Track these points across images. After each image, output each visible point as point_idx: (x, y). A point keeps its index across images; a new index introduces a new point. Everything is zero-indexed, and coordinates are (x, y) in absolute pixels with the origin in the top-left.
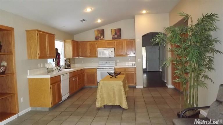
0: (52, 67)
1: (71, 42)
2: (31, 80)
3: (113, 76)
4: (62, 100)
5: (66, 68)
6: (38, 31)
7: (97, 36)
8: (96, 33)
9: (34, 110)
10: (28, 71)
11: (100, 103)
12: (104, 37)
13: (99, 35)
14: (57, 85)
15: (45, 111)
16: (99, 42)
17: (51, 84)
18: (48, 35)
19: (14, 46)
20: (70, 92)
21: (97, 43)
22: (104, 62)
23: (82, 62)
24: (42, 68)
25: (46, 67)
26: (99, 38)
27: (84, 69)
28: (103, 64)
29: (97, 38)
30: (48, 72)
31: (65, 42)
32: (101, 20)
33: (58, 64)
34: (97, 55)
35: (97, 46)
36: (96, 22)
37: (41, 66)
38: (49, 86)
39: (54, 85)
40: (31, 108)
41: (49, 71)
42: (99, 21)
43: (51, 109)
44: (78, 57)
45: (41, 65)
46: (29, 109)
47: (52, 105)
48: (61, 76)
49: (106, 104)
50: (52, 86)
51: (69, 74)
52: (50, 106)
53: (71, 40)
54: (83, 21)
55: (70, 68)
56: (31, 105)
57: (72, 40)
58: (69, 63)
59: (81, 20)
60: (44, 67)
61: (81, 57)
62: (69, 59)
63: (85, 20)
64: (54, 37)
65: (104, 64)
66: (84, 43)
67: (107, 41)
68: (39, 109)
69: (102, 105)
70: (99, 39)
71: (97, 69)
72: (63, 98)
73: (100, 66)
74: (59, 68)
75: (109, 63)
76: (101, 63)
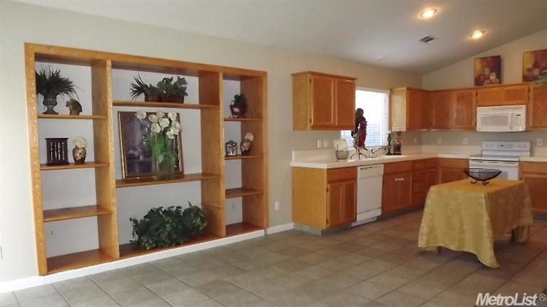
0: (347, 148)
1: (405, 93)
2: (296, 170)
3: (478, 179)
4: (358, 220)
5: (389, 154)
6: (313, 73)
7: (480, 75)
8: (478, 66)
9: (298, 229)
10: (293, 153)
11: (425, 238)
12: (499, 76)
13: (487, 71)
14: (344, 187)
15: (315, 235)
16: (485, 90)
17: (329, 182)
18: (336, 80)
19: (266, 105)
20: (383, 208)
21: (477, 94)
22: (496, 144)
23: (440, 141)
24: (326, 148)
25: (335, 148)
26: (485, 79)
27: (437, 158)
28: (492, 148)
29: (479, 81)
30: (339, 159)
31: (392, 93)
32: (483, 32)
33: (360, 142)
34: (476, 124)
35: (477, 102)
36: (470, 38)
37: (322, 145)
38: (325, 185)
39: (336, 184)
40: (294, 225)
41: (341, 156)
42: (477, 35)
43: (326, 233)
44: (428, 128)
45: (322, 142)
46: (290, 226)
47: (328, 226)
48: (359, 168)
49: (441, 245)
50: (331, 187)
51: (383, 166)
52: (324, 226)
53: (405, 88)
54: (427, 40)
55: (400, 154)
56: (294, 220)
57: (408, 89)
58: (398, 143)
59: (421, 38)
60: (331, 147)
61: (433, 130)
62: (399, 133)
63: (432, 39)
64: (353, 84)
65: (496, 148)
66: (443, 95)
67: (507, 88)
68: (306, 229)
69: (430, 245)
70: (486, 82)
71: (470, 162)
72: (362, 217)
73: (484, 153)
74: (362, 151)
75: (512, 146)
76: (487, 146)
